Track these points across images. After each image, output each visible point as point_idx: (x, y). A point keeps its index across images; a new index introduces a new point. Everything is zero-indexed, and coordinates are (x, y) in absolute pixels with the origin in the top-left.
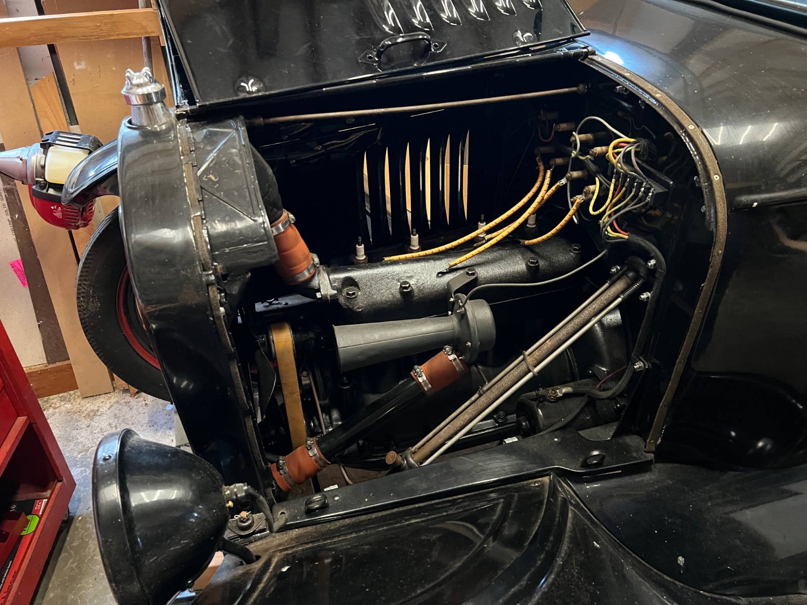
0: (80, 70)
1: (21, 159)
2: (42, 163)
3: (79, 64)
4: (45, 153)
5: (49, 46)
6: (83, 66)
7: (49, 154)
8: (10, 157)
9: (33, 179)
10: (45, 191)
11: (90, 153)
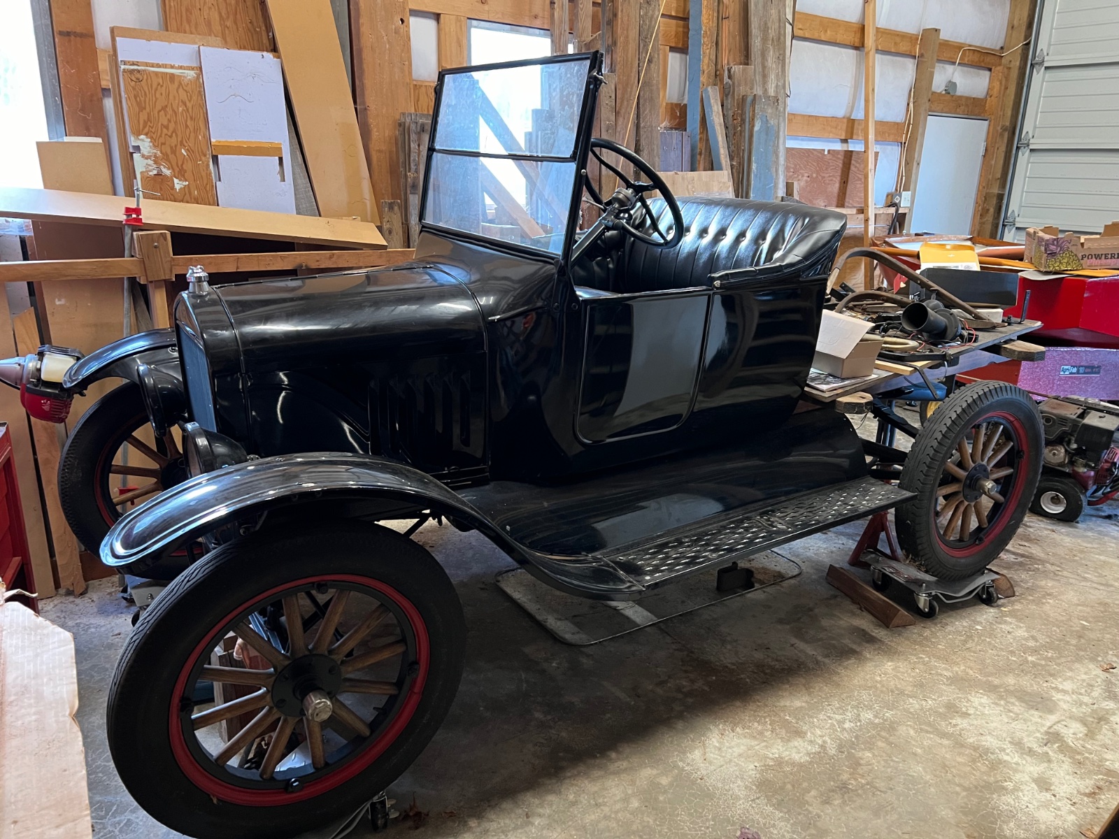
0: (60, 305)
1: (19, 365)
2: (38, 367)
3: (59, 300)
4: (41, 360)
5: (28, 283)
6: (63, 302)
7: (45, 360)
8: (10, 364)
9: (28, 379)
10: (38, 388)
11: (78, 359)
